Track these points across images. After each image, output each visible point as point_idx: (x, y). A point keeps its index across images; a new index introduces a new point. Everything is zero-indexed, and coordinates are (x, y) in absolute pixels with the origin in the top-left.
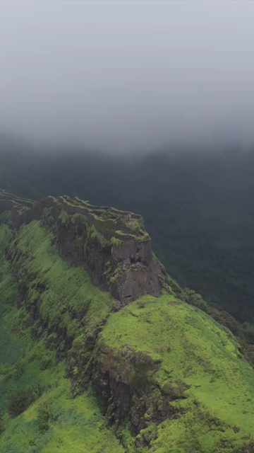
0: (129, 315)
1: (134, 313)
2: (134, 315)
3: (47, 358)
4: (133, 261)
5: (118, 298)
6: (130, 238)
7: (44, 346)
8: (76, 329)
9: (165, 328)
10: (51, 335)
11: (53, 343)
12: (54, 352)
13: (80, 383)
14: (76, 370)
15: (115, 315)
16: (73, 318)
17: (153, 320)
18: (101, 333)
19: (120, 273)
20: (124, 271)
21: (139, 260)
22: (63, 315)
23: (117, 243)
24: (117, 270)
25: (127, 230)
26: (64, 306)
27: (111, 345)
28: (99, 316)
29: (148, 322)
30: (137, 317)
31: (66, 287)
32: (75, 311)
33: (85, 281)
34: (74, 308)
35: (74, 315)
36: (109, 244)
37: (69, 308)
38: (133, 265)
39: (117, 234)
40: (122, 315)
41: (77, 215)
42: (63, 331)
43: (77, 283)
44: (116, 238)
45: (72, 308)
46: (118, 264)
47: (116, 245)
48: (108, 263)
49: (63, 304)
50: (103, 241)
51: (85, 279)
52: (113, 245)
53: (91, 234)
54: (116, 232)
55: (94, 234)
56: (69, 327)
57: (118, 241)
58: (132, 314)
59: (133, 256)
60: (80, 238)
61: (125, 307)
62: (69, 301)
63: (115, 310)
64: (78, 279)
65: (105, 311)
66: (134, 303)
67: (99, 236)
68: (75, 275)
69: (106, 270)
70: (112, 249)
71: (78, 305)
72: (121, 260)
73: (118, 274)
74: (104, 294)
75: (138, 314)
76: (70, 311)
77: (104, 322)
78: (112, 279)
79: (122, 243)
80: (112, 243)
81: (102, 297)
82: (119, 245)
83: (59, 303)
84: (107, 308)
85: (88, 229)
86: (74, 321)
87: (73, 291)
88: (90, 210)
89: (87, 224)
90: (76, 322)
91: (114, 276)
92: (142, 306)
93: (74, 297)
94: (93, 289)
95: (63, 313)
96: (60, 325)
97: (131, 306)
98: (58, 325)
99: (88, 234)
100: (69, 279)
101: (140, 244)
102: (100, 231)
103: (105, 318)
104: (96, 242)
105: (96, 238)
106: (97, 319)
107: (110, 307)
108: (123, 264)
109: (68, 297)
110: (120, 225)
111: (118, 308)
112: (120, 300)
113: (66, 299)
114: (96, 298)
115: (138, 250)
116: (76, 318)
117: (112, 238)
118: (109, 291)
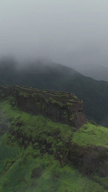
0: (83, 132)
2: (85, 132)
3: (36, 153)
4: (79, 111)
5: (75, 126)
6: (77, 103)
7: (32, 148)
8: (52, 140)
9: (103, 136)
10: (35, 144)
11: (37, 147)
12: (39, 151)
13: (64, 161)
14: (61, 156)
15: (75, 133)
16: (48, 136)
17: (96, 134)
18: (71, 141)
19: (75, 117)
20: (76, 115)
21: (81, 111)
22: (41, 135)
23: (71, 105)
24: (73, 115)
26: (41, 132)
27: (81, 145)
28: (68, 134)
29: (94, 134)
30: (87, 133)
31: (37, 124)
32: (49, 133)
33: (48, 121)
34: (48, 132)
35: (49, 135)
36: (66, 105)
37: (44, 132)
38: (79, 113)
39: (70, 101)
40: (79, 132)
41: (35, 94)
42: (43, 142)
43: (43, 122)
44: (69, 103)
45: (47, 132)
46: (73, 113)
47: (70, 105)
48: (65, 113)
49: (39, 131)
50: (61, 104)
51: (48, 120)
52: (68, 106)
53: (50, 102)
54: (69, 100)
55: (54, 101)
56: (47, 139)
57: (71, 104)
58: (84, 132)
59: (79, 110)
60: (39, 103)
61: (79, 129)
62: (42, 129)
63: (74, 131)
64: (42, 120)
65: (70, 132)
66: (81, 127)
67: (58, 102)
68: (39, 119)
69: (64, 115)
70: (68, 107)
71: (50, 131)
72: (74, 111)
73: (74, 117)
74: (65, 125)
75: (87, 132)
76: (46, 133)
77: (72, 136)
78: (71, 119)
79: (74, 105)
80: (67, 105)
81: (65, 126)
82: (72, 106)
83: (37, 131)
84: (70, 131)
85: (46, 99)
86: (50, 137)
87: (42, 125)
88: (45, 92)
89: (44, 97)
90: (52, 137)
91: (72, 117)
92: (86, 129)
93: (45, 128)
94: (56, 123)
95: (40, 134)
96: (40, 139)
97: (81, 129)
98: (38, 139)
99: (46, 101)
100: (37, 120)
101: (81, 105)
102: (57, 100)
103: (71, 135)
104: (56, 105)
105: (56, 103)
106: (67, 135)
107: (72, 130)
108: (75, 113)
109: (41, 127)
110: (71, 98)
111: (75, 130)
112: (76, 127)
113: (40, 128)
114: (61, 127)
115: (81, 107)
116: (50, 136)
117: (67, 103)
118: (67, 124)
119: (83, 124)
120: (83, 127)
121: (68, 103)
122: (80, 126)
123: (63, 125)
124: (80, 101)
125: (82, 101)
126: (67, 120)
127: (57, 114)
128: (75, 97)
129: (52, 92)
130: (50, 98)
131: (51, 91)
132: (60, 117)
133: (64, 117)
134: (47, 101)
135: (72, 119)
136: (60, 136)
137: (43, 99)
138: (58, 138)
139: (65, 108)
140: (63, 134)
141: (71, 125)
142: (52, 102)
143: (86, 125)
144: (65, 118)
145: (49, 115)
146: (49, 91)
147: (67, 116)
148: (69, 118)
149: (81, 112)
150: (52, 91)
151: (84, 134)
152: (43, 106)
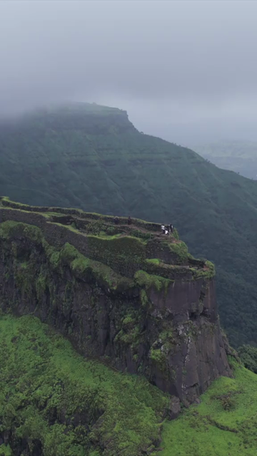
0: (211, 427)
1: (219, 421)
2: (222, 428)
5: (173, 391)
6: (187, 274)
8: (68, 447)
16: (52, 423)
19: (174, 343)
20: (181, 338)
21: (204, 314)
22: (23, 413)
23: (158, 283)
24: (162, 336)
25: (171, 256)
26: (22, 396)
28: (137, 430)
30: (233, 431)
31: (13, 356)
32: (55, 408)
33: (58, 346)
34: (51, 403)
35: (54, 417)
36: (132, 284)
37: (36, 401)
38: (194, 323)
39: (152, 265)
40: (193, 426)
41: (12, 224)
42: (31, 445)
43: (35, 349)
44: (149, 272)
45: (46, 403)
46: (165, 324)
47: (153, 287)
48: (128, 319)
49: (16, 391)
50: (111, 278)
51: (56, 343)
52: (143, 286)
53: (66, 262)
54: (148, 260)
55: (81, 262)
56: (48, 439)
57: (157, 280)
58: (217, 425)
59: (194, 309)
60: (24, 266)
61: (192, 409)
62: (29, 385)
63: (170, 416)
64: (34, 340)
65: (147, 418)
66: (205, 397)
67: (97, 268)
68: (24, 332)
69: (125, 331)
70: (143, 294)
71: (62, 398)
72: (170, 317)
73: (167, 344)
74: (127, 380)
75: (234, 426)
76: (42, 408)
77: (156, 444)
78: (155, 354)
79: (171, 283)
80: (140, 282)
81: (126, 385)
82: (163, 288)
83: (7, 389)
84: (149, 411)
85: (50, 250)
86: (59, 428)
87: (32, 364)
88: (46, 215)
89: (43, 240)
90: (65, 432)
91: (158, 347)
92: (228, 406)
93: (40, 378)
94: (88, 364)
95: (20, 408)
96: (19, 432)
97: (204, 407)
98: (11, 431)
99: (51, 260)
100: (14, 340)
101: (204, 284)
102: (95, 258)
103: (155, 436)
104: (89, 279)
105: (89, 271)
106: (135, 437)
107: (157, 410)
108: (176, 325)
109: (25, 376)
110: (156, 248)
111: (175, 411)
112: (177, 395)
113: (21, 380)
114: (108, 387)
115: (202, 294)
116: (60, 422)
117: (139, 273)
118: (137, 373)
119: (214, 378)
120: (212, 392)
121: (143, 276)
122: (201, 391)
123: (119, 376)
124: (202, 265)
125: (208, 263)
126: (136, 353)
127: (96, 322)
128: (177, 244)
129: (83, 216)
130: (67, 244)
131: (77, 213)
132: (107, 337)
133: (125, 338)
134: (55, 257)
135: (158, 352)
136: (99, 435)
137: (41, 250)
138: (92, 442)
139: (128, 296)
140: (116, 429)
141: (154, 384)
142: (74, 264)
143: (228, 381)
144: (129, 344)
145: (62, 321)
146: (70, 212)
147: (138, 336)
148: (147, 347)
149: (203, 321)
150: (81, 211)
151: (221, 439)
152: (41, 279)
